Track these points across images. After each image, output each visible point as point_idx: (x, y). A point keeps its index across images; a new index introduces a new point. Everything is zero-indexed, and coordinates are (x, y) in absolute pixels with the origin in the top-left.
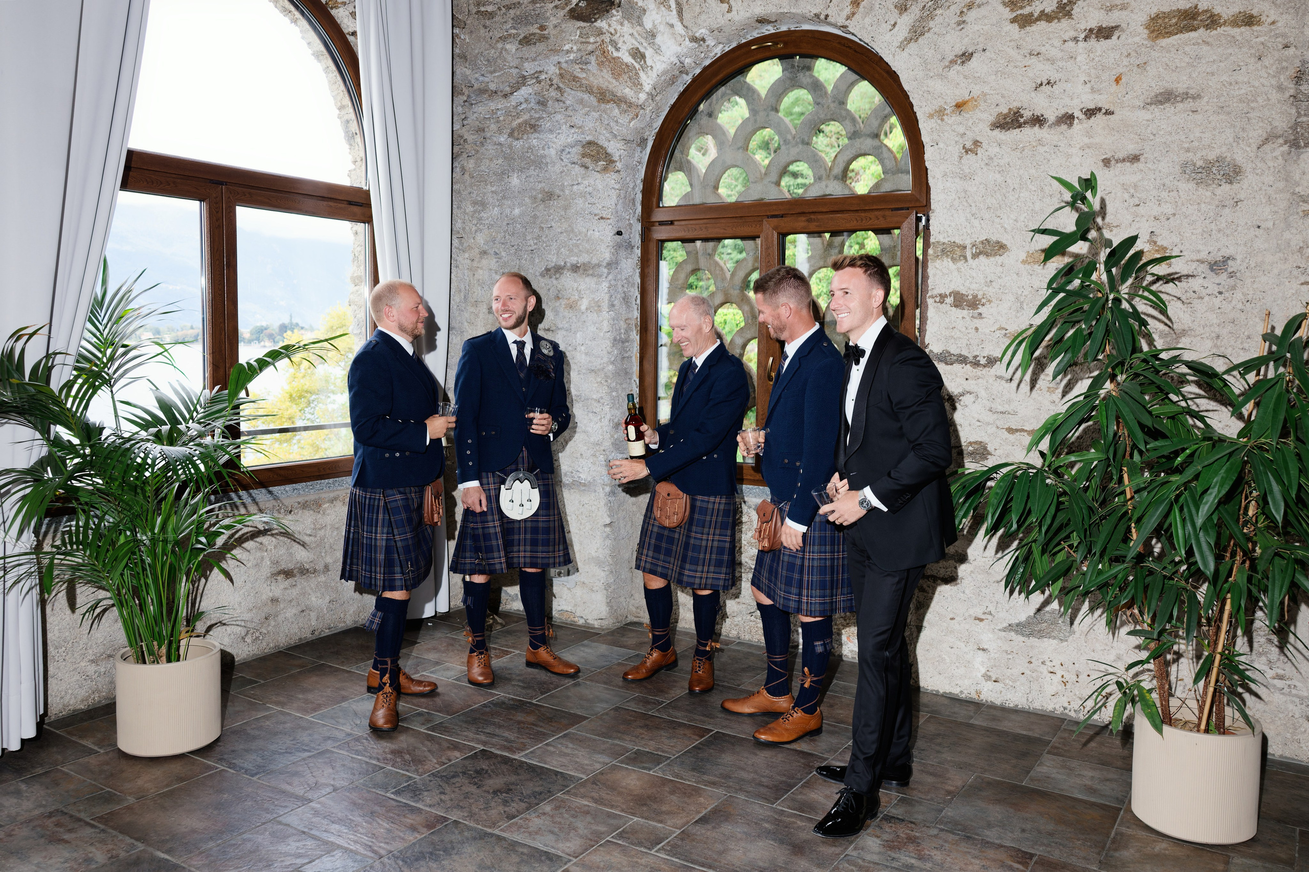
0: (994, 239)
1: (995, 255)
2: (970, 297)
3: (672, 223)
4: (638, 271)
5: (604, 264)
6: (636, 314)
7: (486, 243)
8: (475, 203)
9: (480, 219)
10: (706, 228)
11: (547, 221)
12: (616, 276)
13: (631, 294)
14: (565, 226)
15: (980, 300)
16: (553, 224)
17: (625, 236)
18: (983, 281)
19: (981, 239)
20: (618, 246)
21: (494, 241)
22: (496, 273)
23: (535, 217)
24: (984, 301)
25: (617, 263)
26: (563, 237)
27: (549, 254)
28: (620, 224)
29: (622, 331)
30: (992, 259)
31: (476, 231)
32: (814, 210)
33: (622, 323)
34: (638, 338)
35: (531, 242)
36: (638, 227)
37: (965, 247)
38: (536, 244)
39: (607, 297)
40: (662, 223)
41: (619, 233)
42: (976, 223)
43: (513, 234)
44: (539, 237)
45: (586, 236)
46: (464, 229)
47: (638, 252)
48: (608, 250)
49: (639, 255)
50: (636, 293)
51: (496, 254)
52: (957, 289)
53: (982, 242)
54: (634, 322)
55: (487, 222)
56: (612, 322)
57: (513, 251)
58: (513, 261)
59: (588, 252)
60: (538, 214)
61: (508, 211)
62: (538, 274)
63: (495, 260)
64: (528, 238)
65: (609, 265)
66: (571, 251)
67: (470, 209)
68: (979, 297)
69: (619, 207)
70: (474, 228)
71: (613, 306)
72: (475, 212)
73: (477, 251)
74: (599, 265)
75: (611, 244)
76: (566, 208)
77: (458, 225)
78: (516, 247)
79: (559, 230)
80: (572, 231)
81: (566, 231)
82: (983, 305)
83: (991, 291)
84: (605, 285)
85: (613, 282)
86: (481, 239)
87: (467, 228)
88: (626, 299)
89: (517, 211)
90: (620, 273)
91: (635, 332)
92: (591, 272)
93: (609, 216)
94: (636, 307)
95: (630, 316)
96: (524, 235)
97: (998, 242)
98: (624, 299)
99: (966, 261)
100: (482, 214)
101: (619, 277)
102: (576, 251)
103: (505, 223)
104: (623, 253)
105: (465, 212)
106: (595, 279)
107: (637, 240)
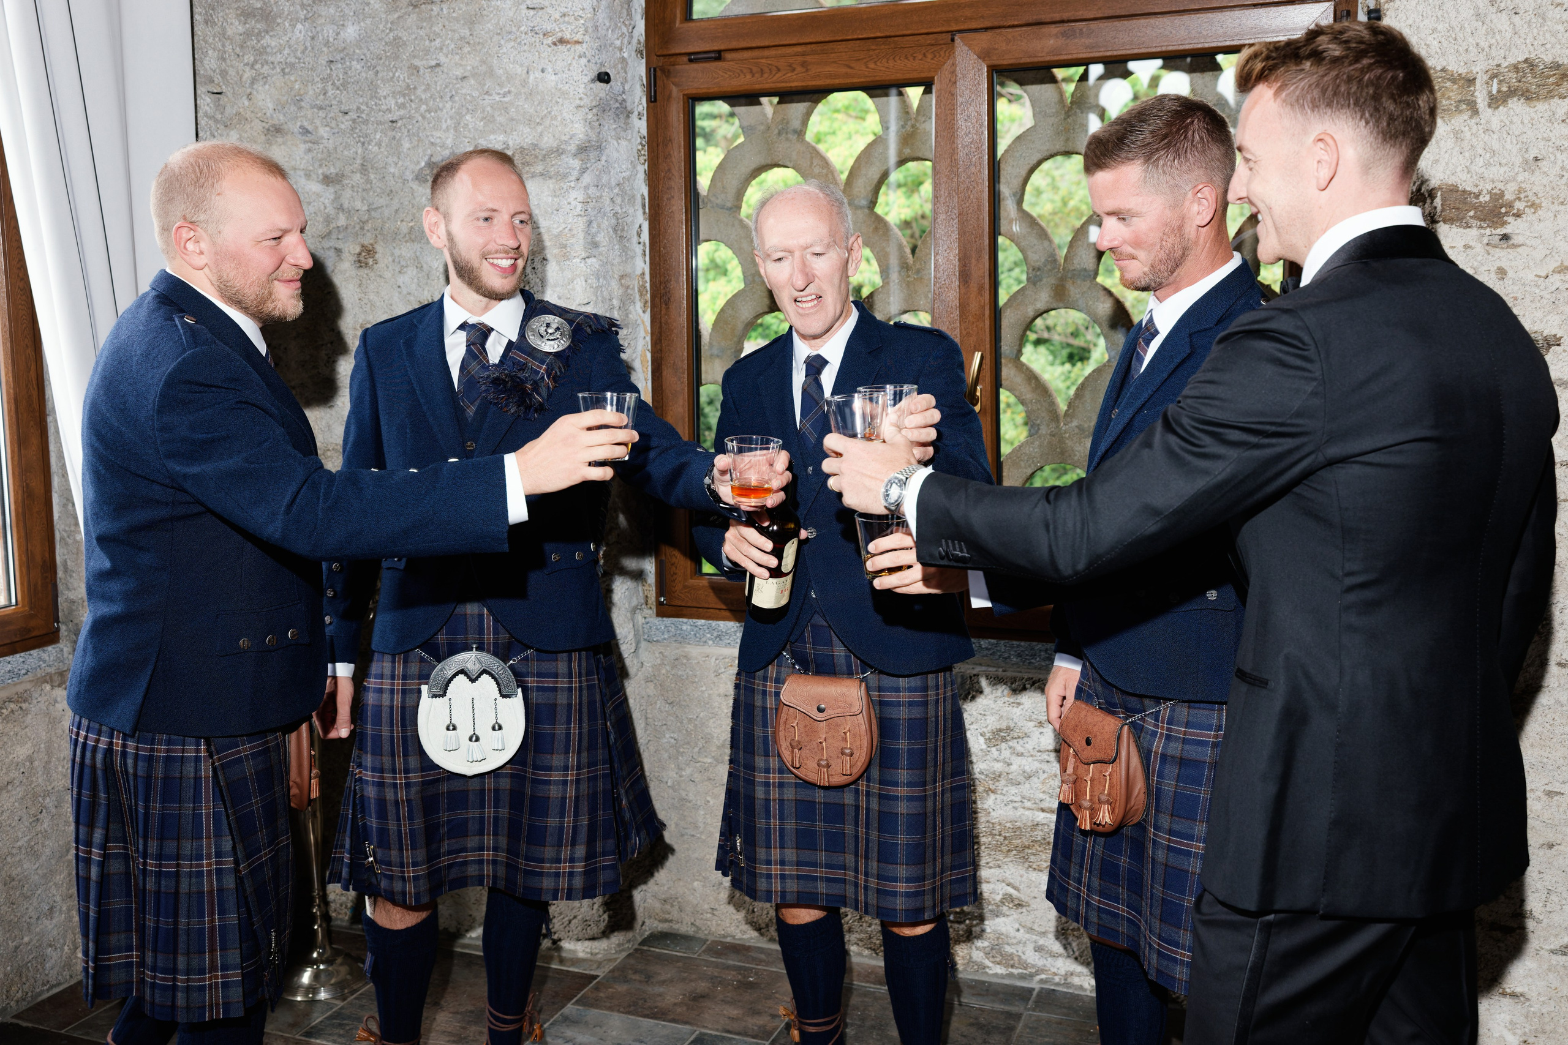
0: (1548, 59)
1: (1549, 96)
2: (1485, 198)
3: (718, 56)
4: (642, 169)
5: (572, 148)
6: (641, 265)
7: (280, 106)
8: (246, 14)
9: (262, 51)
10: (804, 64)
11: (427, 52)
12: (599, 178)
13: (629, 219)
14: (472, 62)
15: (1510, 205)
16: (442, 59)
17: (615, 84)
18: (1518, 161)
19: (1511, 60)
20: (602, 108)
21: (298, 101)
22: (308, 176)
23: (397, 42)
24: (1519, 205)
25: (600, 148)
26: (469, 89)
27: (436, 128)
28: (604, 57)
29: (615, 302)
30: (1541, 106)
31: (254, 81)
32: (1065, 16)
33: (614, 284)
34: (647, 318)
35: (391, 102)
36: (639, 68)
37: (1471, 81)
38: (402, 106)
39: (581, 223)
40: (694, 58)
41: (604, 78)
42: (1502, 22)
43: (345, 85)
44: (409, 90)
45: (524, 83)
46: (224, 73)
47: (641, 126)
48: (580, 115)
49: (644, 132)
50: (639, 220)
51: (306, 132)
52: (1452, 180)
53: (1516, 68)
54: (635, 284)
55: (279, 58)
56: (592, 281)
57: (345, 124)
58: (347, 147)
59: (530, 121)
60: (404, 35)
61: (329, 31)
62: (409, 176)
63: (303, 147)
64: (382, 92)
65: (583, 150)
66: (488, 119)
67: (235, 27)
68: (1509, 196)
69: (602, 16)
70: (248, 74)
71: (595, 245)
72: (248, 34)
73: (258, 126)
74: (559, 152)
75: (586, 101)
76: (471, 22)
77: (210, 63)
78: (353, 115)
79: (459, 72)
80: (491, 73)
81: (475, 75)
82: (1518, 215)
83: (1537, 182)
84: (576, 196)
85: (592, 191)
86: (266, 98)
87: (232, 72)
88: (619, 231)
89: (351, 32)
90: (606, 170)
91: (639, 305)
92: (539, 168)
93: (579, 37)
94: (639, 249)
95: (629, 270)
96: (373, 87)
97: (1557, 66)
98: (615, 230)
99: (1475, 112)
100: (267, 40)
101: (605, 179)
102: (500, 119)
103: (323, 60)
104: (610, 126)
105: (223, 33)
106: (551, 183)
107: (638, 99)
